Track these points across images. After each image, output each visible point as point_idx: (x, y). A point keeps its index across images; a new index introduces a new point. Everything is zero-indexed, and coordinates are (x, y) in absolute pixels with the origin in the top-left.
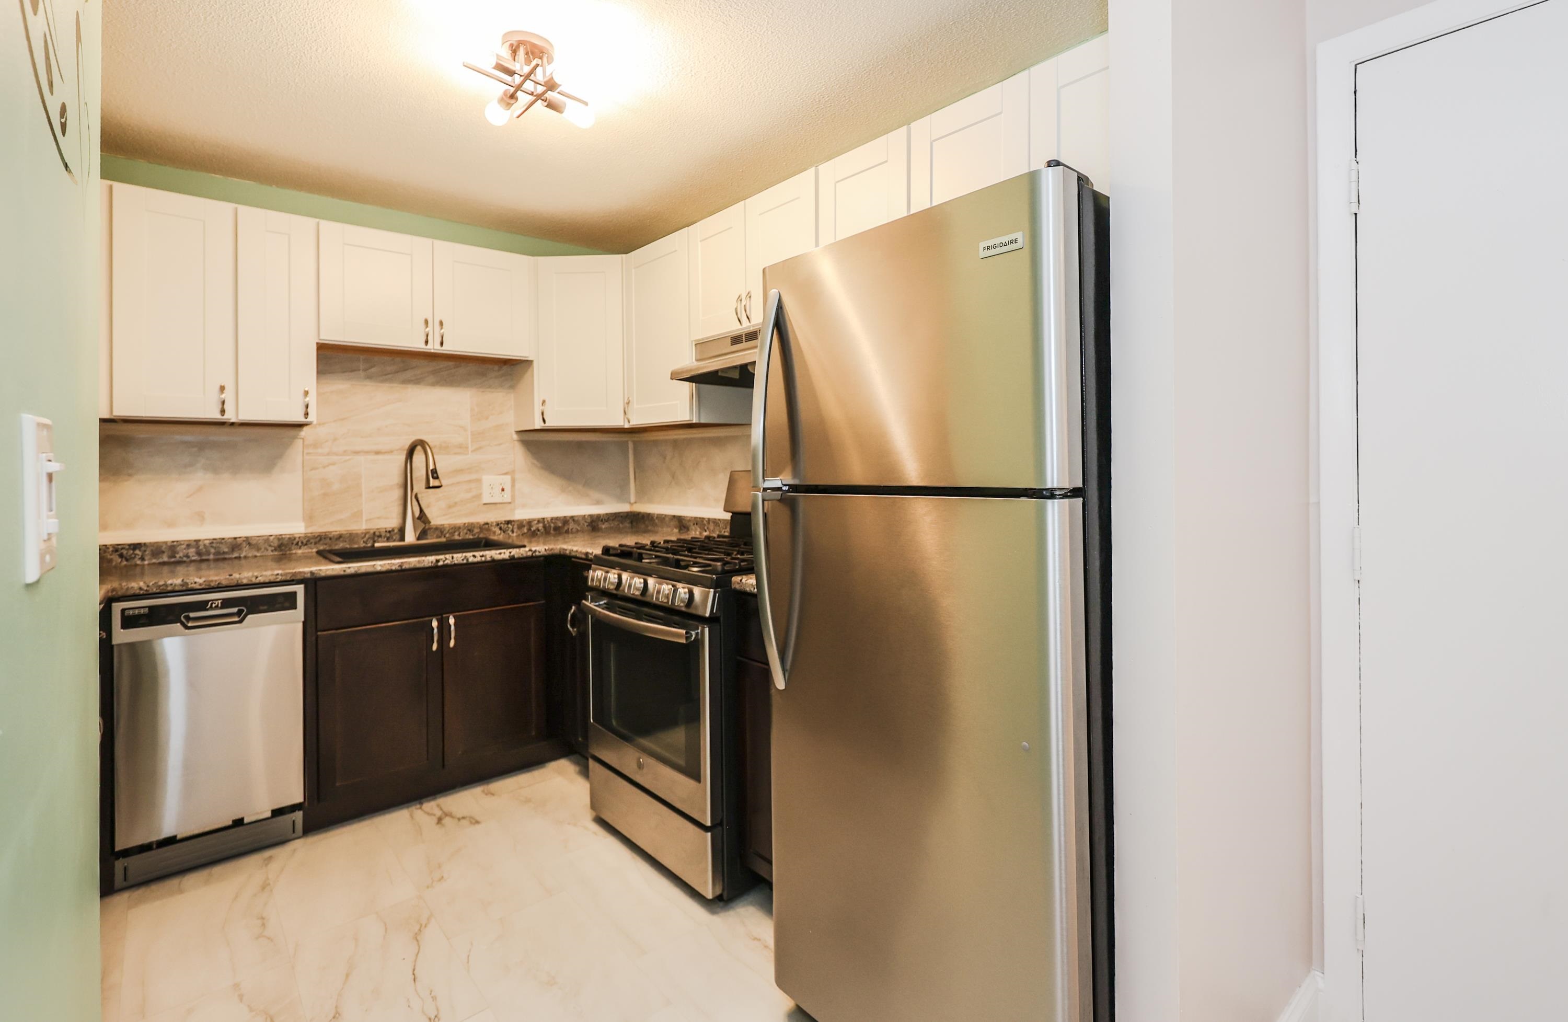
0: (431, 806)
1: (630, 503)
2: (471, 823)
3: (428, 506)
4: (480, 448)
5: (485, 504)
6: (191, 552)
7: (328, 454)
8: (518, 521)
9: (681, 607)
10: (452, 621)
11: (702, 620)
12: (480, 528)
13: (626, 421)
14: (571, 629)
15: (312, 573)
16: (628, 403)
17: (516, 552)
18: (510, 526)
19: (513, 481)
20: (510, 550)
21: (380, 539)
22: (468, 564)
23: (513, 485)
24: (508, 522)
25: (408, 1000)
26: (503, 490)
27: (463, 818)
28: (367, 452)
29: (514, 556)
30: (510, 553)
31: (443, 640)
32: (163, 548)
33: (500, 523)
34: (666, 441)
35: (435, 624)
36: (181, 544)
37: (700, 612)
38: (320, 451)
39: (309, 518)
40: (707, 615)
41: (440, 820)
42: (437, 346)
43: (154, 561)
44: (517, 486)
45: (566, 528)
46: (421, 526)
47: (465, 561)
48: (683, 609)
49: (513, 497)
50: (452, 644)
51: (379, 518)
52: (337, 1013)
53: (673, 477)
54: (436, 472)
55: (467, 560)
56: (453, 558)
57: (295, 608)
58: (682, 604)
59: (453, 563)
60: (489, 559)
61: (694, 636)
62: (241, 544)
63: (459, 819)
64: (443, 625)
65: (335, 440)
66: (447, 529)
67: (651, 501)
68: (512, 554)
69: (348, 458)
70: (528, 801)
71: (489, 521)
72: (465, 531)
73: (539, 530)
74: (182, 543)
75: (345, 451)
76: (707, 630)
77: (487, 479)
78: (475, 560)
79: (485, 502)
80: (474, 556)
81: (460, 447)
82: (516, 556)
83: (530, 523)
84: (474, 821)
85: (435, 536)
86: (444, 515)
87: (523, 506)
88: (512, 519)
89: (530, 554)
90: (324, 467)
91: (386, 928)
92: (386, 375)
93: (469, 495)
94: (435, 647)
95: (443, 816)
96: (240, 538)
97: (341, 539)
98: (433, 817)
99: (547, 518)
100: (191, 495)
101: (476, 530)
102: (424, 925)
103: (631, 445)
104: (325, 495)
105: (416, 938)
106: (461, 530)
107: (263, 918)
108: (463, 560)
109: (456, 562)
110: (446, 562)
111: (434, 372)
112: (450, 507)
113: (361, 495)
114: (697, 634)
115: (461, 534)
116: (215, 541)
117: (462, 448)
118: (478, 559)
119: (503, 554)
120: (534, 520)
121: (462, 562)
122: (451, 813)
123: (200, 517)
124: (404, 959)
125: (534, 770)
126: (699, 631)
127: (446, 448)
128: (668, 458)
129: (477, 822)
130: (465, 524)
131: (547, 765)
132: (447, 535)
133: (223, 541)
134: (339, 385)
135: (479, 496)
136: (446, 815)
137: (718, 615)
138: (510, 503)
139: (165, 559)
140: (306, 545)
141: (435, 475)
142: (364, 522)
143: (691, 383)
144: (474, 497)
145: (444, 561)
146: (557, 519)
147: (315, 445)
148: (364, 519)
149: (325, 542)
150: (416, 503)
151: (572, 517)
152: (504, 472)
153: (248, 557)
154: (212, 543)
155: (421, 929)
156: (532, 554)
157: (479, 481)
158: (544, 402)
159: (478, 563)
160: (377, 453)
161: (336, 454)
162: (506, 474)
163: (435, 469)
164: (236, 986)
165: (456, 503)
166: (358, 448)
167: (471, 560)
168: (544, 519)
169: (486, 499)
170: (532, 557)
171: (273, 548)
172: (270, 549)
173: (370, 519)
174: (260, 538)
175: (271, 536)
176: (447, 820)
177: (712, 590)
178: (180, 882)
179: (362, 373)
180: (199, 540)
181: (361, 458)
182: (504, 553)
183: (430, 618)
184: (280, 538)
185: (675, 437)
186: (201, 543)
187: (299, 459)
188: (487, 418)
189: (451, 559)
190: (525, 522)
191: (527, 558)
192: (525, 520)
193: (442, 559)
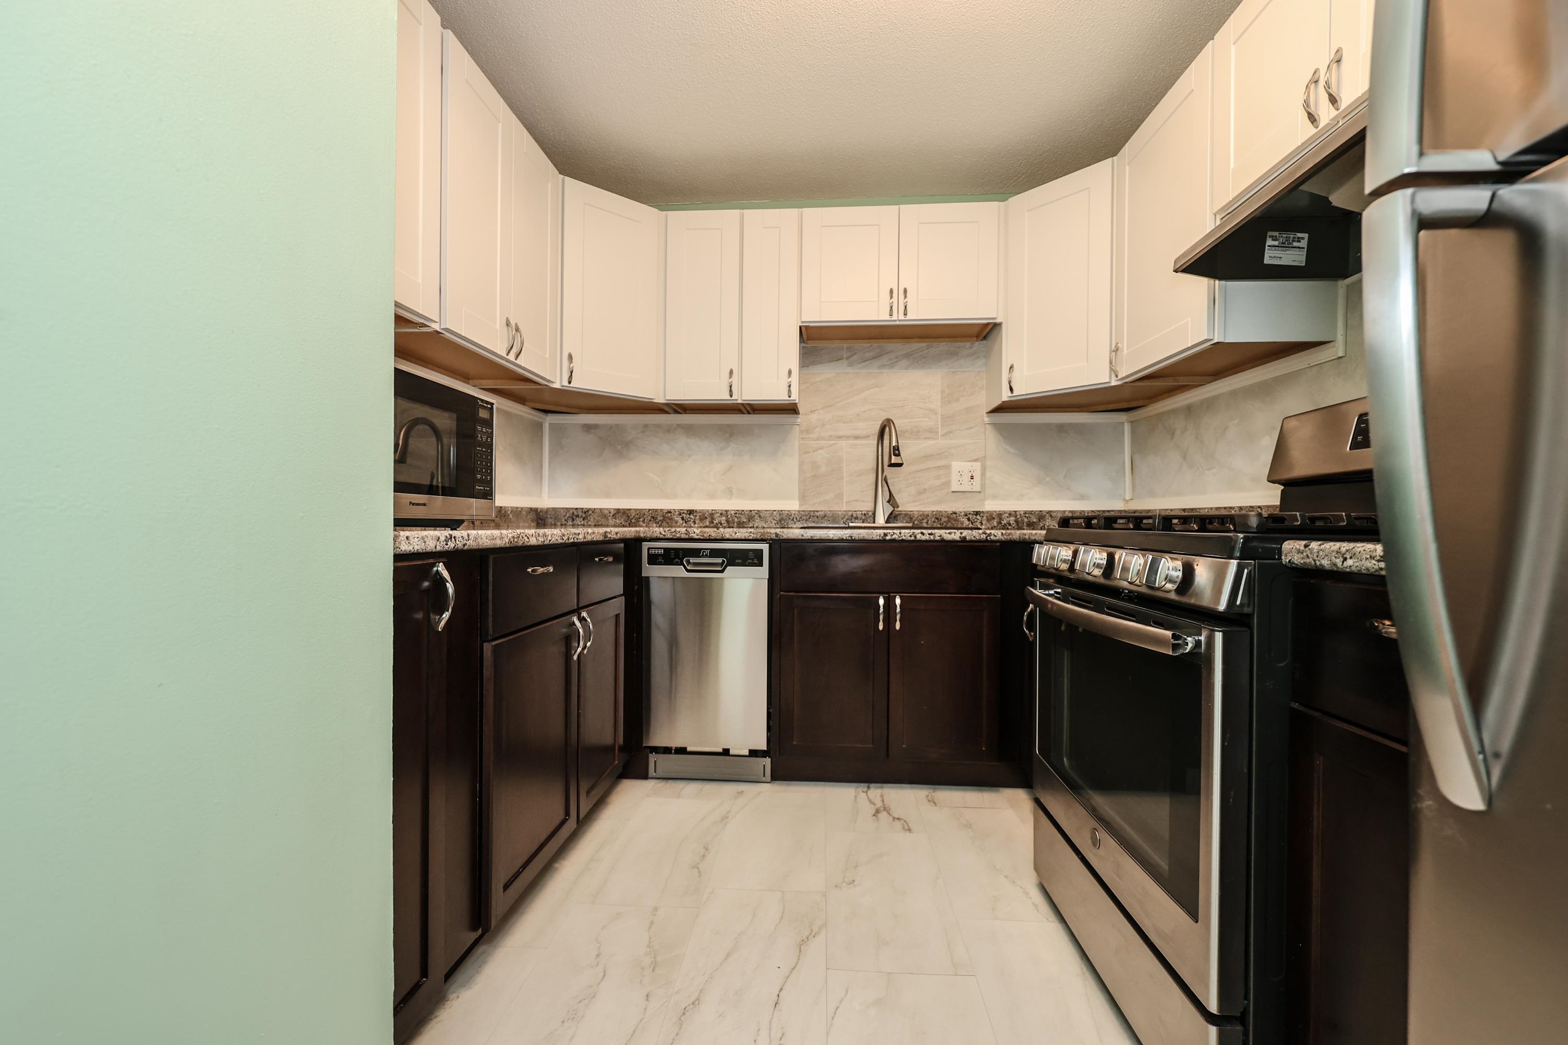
0: (877, 793)
1: (1125, 500)
2: (904, 828)
3: (900, 492)
4: (950, 432)
5: (953, 492)
6: (723, 520)
7: (817, 439)
8: (987, 512)
9: (1169, 591)
10: (898, 601)
11: (1208, 617)
12: (948, 517)
13: (1113, 376)
14: (1027, 632)
15: (777, 535)
16: (1117, 350)
17: (968, 534)
18: (978, 517)
19: (984, 469)
20: (962, 531)
21: (857, 521)
22: (916, 541)
23: (983, 474)
24: (977, 513)
25: (759, 1029)
26: (972, 478)
27: (898, 819)
28: (848, 437)
29: (965, 538)
30: (961, 533)
31: (889, 621)
32: (706, 515)
33: (968, 512)
34: (1174, 411)
35: (881, 601)
36: (717, 513)
37: (1206, 600)
38: (811, 436)
39: (803, 498)
40: (1222, 606)
41: (877, 811)
42: (902, 317)
43: (701, 525)
44: (988, 474)
45: (1042, 525)
46: (890, 509)
47: (913, 538)
48: (1173, 596)
49: (983, 486)
50: (898, 626)
51: (856, 501)
52: (698, 999)
53: (1184, 458)
54: (898, 449)
55: (915, 537)
56: (900, 533)
57: (762, 566)
58: (1169, 586)
59: (901, 538)
60: (938, 538)
61: (1190, 645)
62: (754, 516)
63: (894, 818)
64: (889, 604)
65: (823, 425)
66: (916, 516)
67: (1152, 494)
68: (963, 535)
69: (833, 442)
70: (968, 826)
71: (957, 511)
72: (933, 519)
73: (1010, 525)
74: (718, 511)
75: (830, 436)
76: (1219, 637)
77: (956, 465)
78: (923, 538)
79: (953, 490)
80: (922, 533)
81: (931, 432)
82: (968, 538)
83: (1000, 515)
84: (907, 828)
85: (904, 521)
86: (914, 502)
87: (994, 497)
88: (981, 510)
89: (984, 537)
90: (814, 451)
91: (782, 917)
92: (864, 361)
93: (938, 482)
94: (881, 628)
95: (882, 809)
96: (754, 510)
97: (826, 518)
98: (873, 806)
99: (1019, 511)
100: (725, 474)
101: (944, 519)
102: (813, 934)
103: (1127, 428)
104: (815, 476)
105: (802, 944)
106: (929, 518)
107: (707, 849)
108: (910, 536)
109: (904, 538)
110: (894, 537)
111: (907, 356)
112: (920, 493)
113: (842, 478)
114: (1198, 643)
115: (929, 522)
116: (738, 512)
117: (932, 433)
118: (926, 537)
119: (953, 534)
120: (1005, 512)
121: (909, 538)
122: (890, 809)
123: (729, 492)
124: (779, 968)
125: (985, 790)
126: (1202, 638)
127: (916, 433)
128: (1178, 432)
129: (909, 830)
130: (933, 512)
131: (1001, 789)
132: (916, 522)
133: (743, 513)
134: (824, 372)
135: (948, 483)
136: (885, 809)
137: (1246, 610)
138: (980, 492)
139: (708, 524)
140: (799, 521)
141: (897, 452)
142: (844, 504)
143: (1212, 281)
144: (943, 484)
145: (892, 535)
146: (1031, 512)
147: (808, 431)
148: (845, 500)
149: (814, 520)
150: (886, 485)
151: (1049, 512)
152: (973, 458)
153: (759, 527)
154: (736, 513)
155: (809, 938)
156: (986, 537)
157: (948, 467)
158: (1011, 367)
159: (926, 541)
160: (857, 438)
161: (823, 439)
162: (976, 460)
163: (898, 446)
164: (656, 909)
165: (925, 490)
166: (841, 433)
167: (919, 537)
168: (1015, 512)
169: (955, 487)
170: (986, 541)
171: (776, 522)
172: (774, 522)
173: (849, 502)
174: (768, 512)
175: (775, 511)
176: (883, 815)
177: (1234, 564)
178: (683, 788)
179: (845, 362)
180: (728, 510)
181: (843, 443)
182: (955, 533)
183: (878, 595)
184: (780, 512)
185: (1188, 402)
186: (729, 513)
187: (797, 444)
188: (958, 400)
189: (898, 534)
190: (995, 513)
191: (980, 541)
192: (996, 512)
193: (889, 533)
